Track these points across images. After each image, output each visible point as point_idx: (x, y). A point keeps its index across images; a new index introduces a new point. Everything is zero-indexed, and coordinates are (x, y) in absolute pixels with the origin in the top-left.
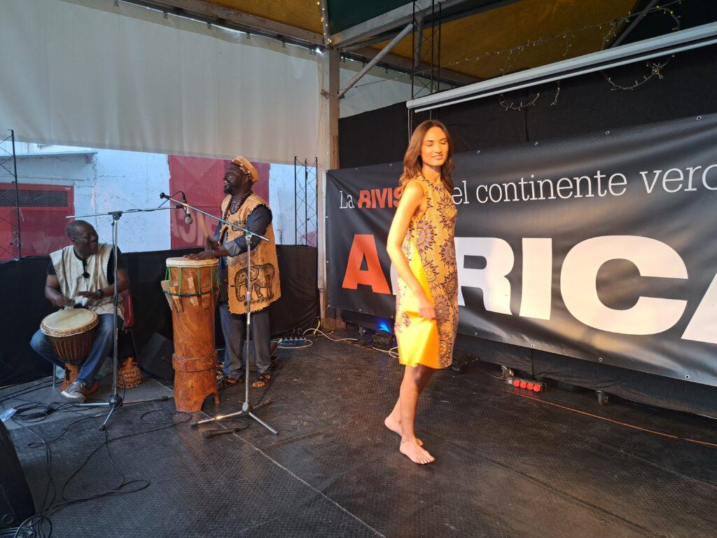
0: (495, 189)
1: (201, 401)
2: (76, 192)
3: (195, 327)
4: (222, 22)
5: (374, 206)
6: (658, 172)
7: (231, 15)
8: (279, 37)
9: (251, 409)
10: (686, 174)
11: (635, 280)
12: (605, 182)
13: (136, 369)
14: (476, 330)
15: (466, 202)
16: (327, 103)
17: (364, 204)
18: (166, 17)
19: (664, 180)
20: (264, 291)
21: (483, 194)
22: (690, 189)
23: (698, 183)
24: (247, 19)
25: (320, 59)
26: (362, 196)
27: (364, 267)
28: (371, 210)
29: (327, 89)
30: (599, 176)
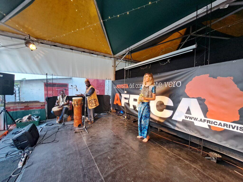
0: (139, 85)
1: (78, 125)
2: (69, 85)
3: (77, 111)
4: (92, 53)
5: (119, 88)
6: (168, 82)
7: (94, 52)
8: (104, 56)
9: (85, 127)
10: (173, 83)
11: (163, 106)
12: (158, 84)
13: (71, 118)
14: (135, 114)
15: (134, 88)
16: (113, 68)
17: (117, 87)
18: (82, 53)
19: (169, 84)
20: (94, 104)
21: (137, 86)
22: (174, 86)
23: (175, 85)
24: (97, 53)
25: (112, 60)
26: (117, 86)
27: (117, 100)
28: (118, 89)
29: (113, 65)
30: (157, 83)
